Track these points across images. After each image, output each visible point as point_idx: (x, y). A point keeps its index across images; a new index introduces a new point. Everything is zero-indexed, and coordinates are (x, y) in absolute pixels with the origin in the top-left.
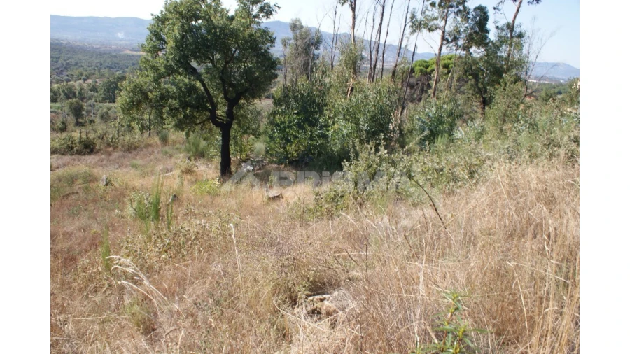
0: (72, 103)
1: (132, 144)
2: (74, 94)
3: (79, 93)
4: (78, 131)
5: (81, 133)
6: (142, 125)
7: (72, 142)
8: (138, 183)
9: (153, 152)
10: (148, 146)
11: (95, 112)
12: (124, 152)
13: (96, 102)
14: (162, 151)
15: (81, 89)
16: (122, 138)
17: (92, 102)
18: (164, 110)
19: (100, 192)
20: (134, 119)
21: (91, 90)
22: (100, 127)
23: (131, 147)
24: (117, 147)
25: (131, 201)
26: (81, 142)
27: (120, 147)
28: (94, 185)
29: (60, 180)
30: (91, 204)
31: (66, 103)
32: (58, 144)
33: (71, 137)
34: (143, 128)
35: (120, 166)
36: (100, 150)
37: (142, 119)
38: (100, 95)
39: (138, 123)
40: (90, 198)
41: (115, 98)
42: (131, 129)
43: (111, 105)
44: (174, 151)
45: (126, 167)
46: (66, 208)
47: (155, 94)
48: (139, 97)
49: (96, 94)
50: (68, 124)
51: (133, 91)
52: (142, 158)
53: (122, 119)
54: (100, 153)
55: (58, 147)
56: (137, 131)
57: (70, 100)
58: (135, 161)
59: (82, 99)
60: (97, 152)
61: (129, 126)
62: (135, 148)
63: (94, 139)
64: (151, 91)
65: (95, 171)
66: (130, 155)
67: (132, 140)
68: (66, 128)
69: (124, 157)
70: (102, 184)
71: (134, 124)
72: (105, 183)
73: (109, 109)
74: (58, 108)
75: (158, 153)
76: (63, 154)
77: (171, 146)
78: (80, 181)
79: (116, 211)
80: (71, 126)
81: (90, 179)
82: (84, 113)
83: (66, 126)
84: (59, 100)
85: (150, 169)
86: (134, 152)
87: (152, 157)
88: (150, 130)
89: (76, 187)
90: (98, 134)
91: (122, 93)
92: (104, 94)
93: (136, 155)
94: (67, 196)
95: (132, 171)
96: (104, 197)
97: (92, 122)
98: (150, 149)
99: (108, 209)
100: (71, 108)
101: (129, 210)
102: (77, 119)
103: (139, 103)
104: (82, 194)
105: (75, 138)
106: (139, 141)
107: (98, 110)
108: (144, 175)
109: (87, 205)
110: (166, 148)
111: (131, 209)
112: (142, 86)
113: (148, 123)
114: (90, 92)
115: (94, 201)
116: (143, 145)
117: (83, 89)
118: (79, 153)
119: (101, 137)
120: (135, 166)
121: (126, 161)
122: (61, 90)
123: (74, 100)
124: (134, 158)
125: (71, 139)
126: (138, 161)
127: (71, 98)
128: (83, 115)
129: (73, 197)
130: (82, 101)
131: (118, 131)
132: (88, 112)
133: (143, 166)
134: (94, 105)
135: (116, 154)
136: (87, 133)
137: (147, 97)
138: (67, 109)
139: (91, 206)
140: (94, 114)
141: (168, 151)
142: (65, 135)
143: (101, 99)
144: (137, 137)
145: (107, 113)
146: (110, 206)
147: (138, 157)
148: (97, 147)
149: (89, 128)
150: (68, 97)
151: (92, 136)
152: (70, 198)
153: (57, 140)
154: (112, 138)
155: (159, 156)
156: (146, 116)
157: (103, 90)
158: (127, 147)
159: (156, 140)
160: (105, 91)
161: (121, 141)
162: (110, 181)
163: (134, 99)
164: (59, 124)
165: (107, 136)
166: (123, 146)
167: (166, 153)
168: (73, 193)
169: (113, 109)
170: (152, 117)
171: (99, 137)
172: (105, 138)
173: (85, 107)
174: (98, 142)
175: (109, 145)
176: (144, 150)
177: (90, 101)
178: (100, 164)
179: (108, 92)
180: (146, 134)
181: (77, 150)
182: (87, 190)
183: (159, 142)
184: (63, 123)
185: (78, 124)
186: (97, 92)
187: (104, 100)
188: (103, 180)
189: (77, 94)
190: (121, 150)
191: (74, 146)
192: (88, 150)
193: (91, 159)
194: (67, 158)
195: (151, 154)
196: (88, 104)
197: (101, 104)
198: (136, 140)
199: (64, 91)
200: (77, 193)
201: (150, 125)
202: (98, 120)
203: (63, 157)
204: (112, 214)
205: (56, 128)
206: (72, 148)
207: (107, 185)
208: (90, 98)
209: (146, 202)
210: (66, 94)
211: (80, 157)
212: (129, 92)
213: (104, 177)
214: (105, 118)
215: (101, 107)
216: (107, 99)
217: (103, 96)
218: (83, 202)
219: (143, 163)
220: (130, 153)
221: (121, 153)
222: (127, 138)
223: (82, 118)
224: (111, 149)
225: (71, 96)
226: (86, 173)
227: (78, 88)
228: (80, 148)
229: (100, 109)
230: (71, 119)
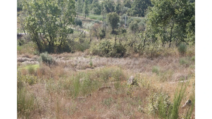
0: (111, 16)
1: (155, 52)
2: (113, 8)
3: (117, 8)
4: (114, 38)
5: (116, 40)
6: (164, 37)
7: (109, 47)
8: (158, 85)
9: (172, 60)
10: (168, 55)
11: (127, 23)
12: (148, 58)
13: (129, 15)
14: (179, 61)
15: (119, 5)
16: (147, 46)
17: (125, 15)
18: (187, 25)
19: (127, 90)
20: (158, 31)
21: (126, 6)
22: (130, 36)
23: (154, 55)
24: (142, 54)
25: (153, 100)
26: (115, 47)
27: (145, 54)
28: (123, 83)
29: (98, 77)
30: (119, 98)
31: (107, 15)
32: (99, 47)
33: (108, 43)
34: (165, 40)
35: (143, 70)
36: (128, 55)
37: (165, 32)
38: (132, 10)
39: (161, 35)
40: (120, 93)
41: (143, 13)
42: (155, 39)
43: (141, 18)
44: (190, 62)
45: (148, 71)
46: (101, 99)
47: (181, 11)
48: (167, 12)
49: (129, 9)
50: (106, 32)
51: (163, 7)
52: (162, 65)
53: (149, 31)
54: (128, 58)
55: (98, 49)
56: (160, 41)
57: (110, 13)
58: (155, 67)
59: (119, 12)
60: (127, 56)
61: (153, 37)
62: (157, 56)
63: (125, 45)
64: (177, 8)
65: (125, 72)
66: (152, 61)
67: (155, 49)
68: (105, 35)
69: (147, 62)
70: (129, 83)
71: (158, 36)
72: (132, 82)
73: (138, 22)
74: (101, 19)
75: (176, 62)
76: (101, 56)
77: (188, 57)
78: (113, 78)
79: (140, 107)
80: (108, 34)
81: (120, 78)
82: (119, 24)
83: (104, 33)
84: (102, 12)
85: (169, 75)
86: (156, 60)
87: (170, 65)
88: (170, 41)
89: (109, 83)
90: (128, 42)
91: (153, 8)
92: (136, 9)
93: (157, 62)
94: (102, 89)
95: (154, 75)
96: (130, 94)
97: (124, 31)
98: (169, 58)
99: (132, 105)
100: (110, 19)
101: (150, 108)
102: (113, 28)
103: (167, 17)
104: (113, 89)
105: (111, 44)
106: (161, 50)
107: (130, 22)
108: (164, 80)
109: (116, 98)
110: (184, 59)
111: (151, 107)
112: (170, 3)
113: (169, 36)
114: (125, 7)
115: (122, 96)
116: (163, 54)
117: (120, 4)
118: (113, 56)
119: (131, 45)
120: (155, 71)
121: (148, 66)
122: (104, 5)
123: (113, 13)
124: (155, 64)
125: (108, 44)
126: (158, 68)
127: (110, 12)
128: (118, 25)
129: (107, 90)
130: (118, 14)
131: (145, 40)
132: (122, 23)
133: (162, 72)
134: (127, 18)
135: (141, 60)
136: (121, 40)
137: (173, 13)
138: (107, 20)
139: (119, 100)
140: (126, 25)
141: (185, 61)
142: (103, 41)
143: (132, 13)
144: (159, 46)
145: (136, 25)
146: (134, 102)
147: (158, 64)
148: (127, 53)
149: (122, 37)
150: (108, 11)
151: (124, 43)
152: (104, 91)
153: (98, 45)
154: (139, 46)
155: (177, 65)
156: (168, 30)
157: (135, 6)
158: (150, 55)
159: (175, 50)
160: (136, 6)
161: (146, 49)
162: (136, 81)
163: (163, 14)
164: (100, 32)
165: (136, 44)
166: (147, 54)
167: (183, 62)
168: (107, 88)
169: (142, 22)
170: (173, 30)
171: (129, 45)
172: (133, 46)
173: (120, 20)
174: (128, 48)
175: (136, 52)
176: (164, 58)
177: (124, 14)
178: (128, 66)
179: (139, 7)
180: (167, 45)
181: (111, 54)
182: (117, 87)
183: (177, 53)
184: (103, 31)
185: (114, 33)
186: (130, 7)
187: (135, 14)
188: (130, 80)
189: (115, 9)
190: (146, 57)
191: (110, 50)
192: (120, 54)
193: (122, 61)
194: (104, 59)
195: (169, 63)
196: (123, 16)
197: (132, 18)
198: (158, 49)
199: (106, 6)
200: (110, 88)
201: (171, 37)
202: (128, 30)
203: (101, 58)
204: (136, 110)
205: (98, 35)
206: (108, 51)
207: (133, 84)
208: (124, 12)
209: (165, 102)
210: (107, 8)
211: (113, 59)
212: (159, 8)
213: (132, 77)
214: (134, 29)
215: (132, 20)
216: (137, 13)
217: (134, 11)
218: (113, 96)
219: (162, 69)
220: (152, 59)
221: (145, 59)
222: (151, 47)
223: (117, 28)
224: (137, 55)
225: (110, 10)
226: (117, 72)
227: (116, 4)
228: (114, 52)
229: (132, 22)
230: (109, 28)
